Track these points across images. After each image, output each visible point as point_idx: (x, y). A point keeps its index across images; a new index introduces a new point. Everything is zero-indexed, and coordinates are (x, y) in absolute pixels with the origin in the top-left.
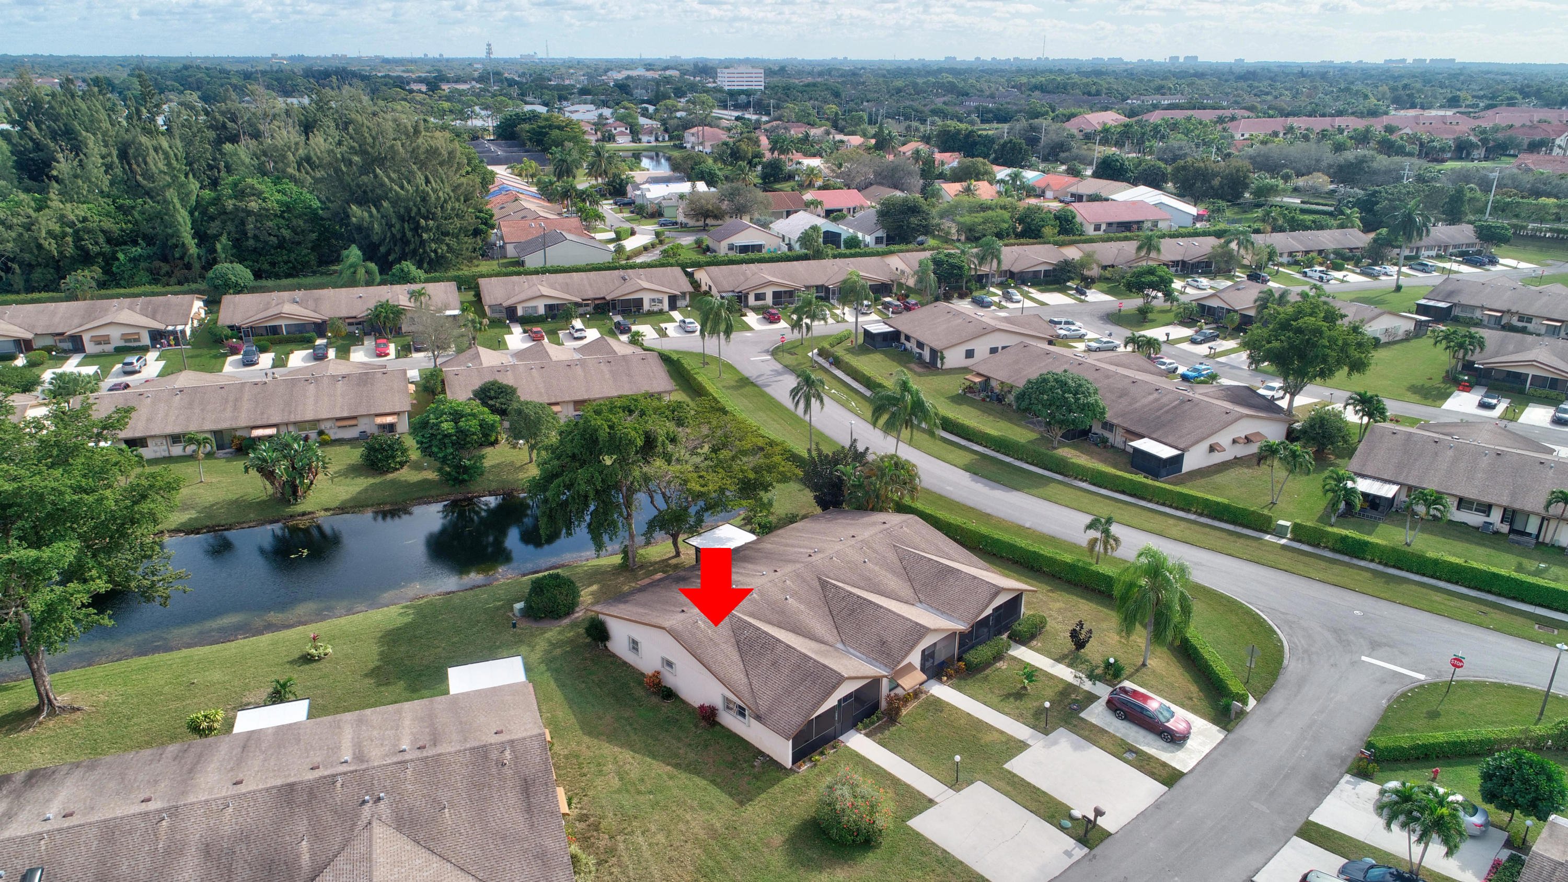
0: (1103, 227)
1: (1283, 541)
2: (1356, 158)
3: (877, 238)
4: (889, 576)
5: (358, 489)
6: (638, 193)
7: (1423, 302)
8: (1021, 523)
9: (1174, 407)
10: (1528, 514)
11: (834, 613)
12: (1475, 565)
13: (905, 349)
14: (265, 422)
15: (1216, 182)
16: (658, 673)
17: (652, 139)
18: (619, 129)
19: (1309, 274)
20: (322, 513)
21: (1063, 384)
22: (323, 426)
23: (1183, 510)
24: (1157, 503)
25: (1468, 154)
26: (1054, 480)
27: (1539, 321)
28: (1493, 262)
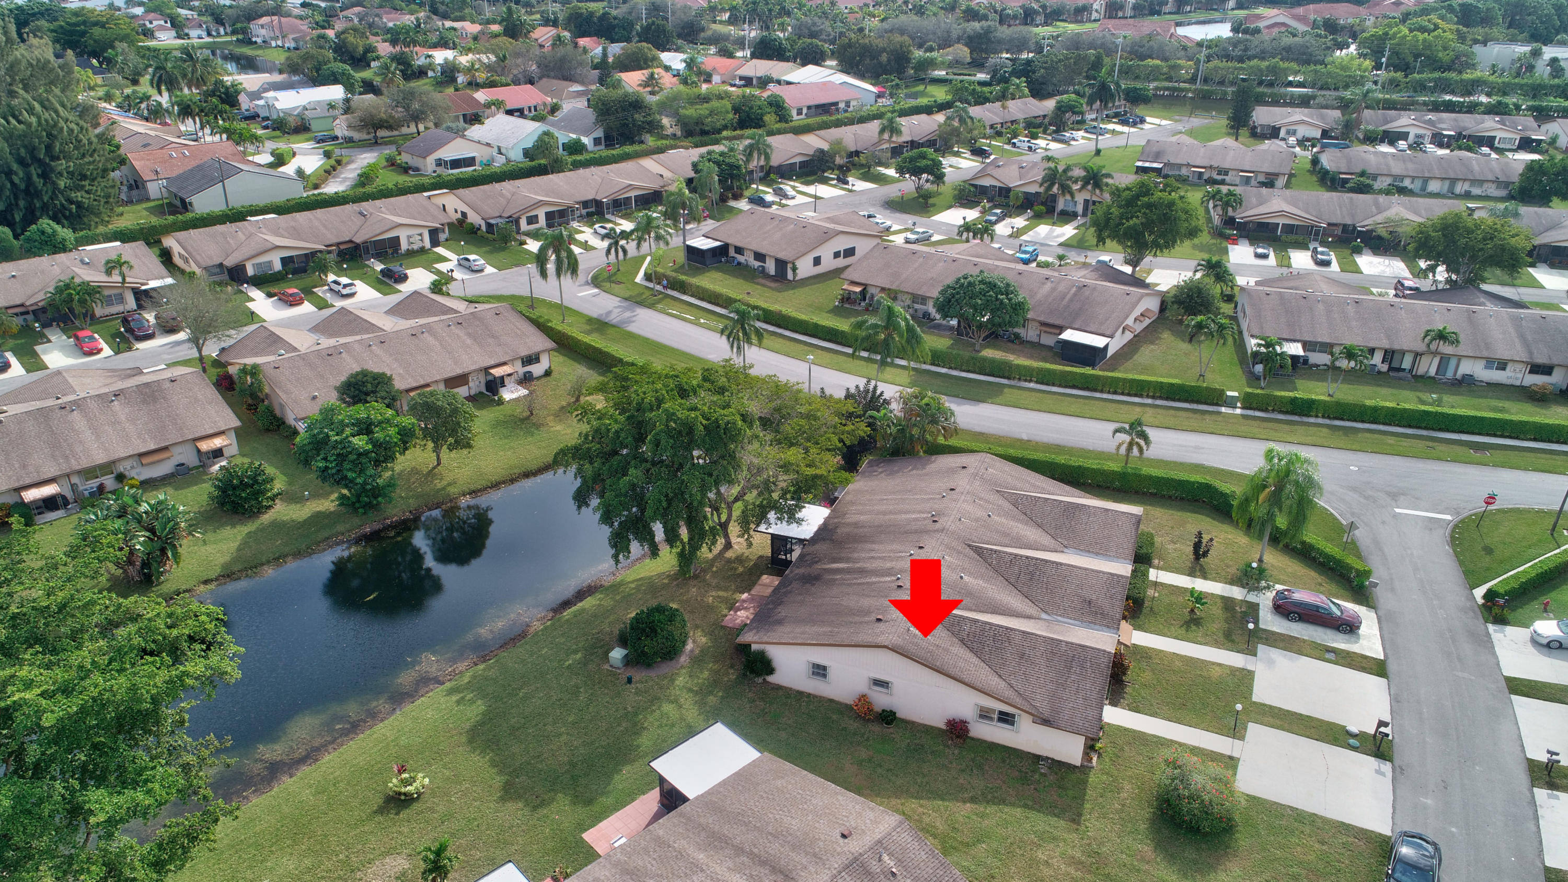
0: (805, 111)
1: (1238, 411)
2: (982, 28)
3: (595, 139)
4: (1020, 526)
5: (233, 545)
6: (261, 102)
7: (1140, 164)
8: (1018, 436)
9: (1075, 295)
10: (1403, 353)
11: (1012, 581)
12: (1407, 406)
13: (739, 264)
14: (35, 478)
15: (884, 58)
16: (864, 696)
17: (204, 34)
18: (155, 23)
19: (1018, 144)
20: (202, 588)
21: (992, 286)
22: (121, 468)
23: (1136, 395)
24: (1109, 392)
25: (1033, 20)
26: (1004, 385)
27: (1234, 173)
28: (1143, 121)
